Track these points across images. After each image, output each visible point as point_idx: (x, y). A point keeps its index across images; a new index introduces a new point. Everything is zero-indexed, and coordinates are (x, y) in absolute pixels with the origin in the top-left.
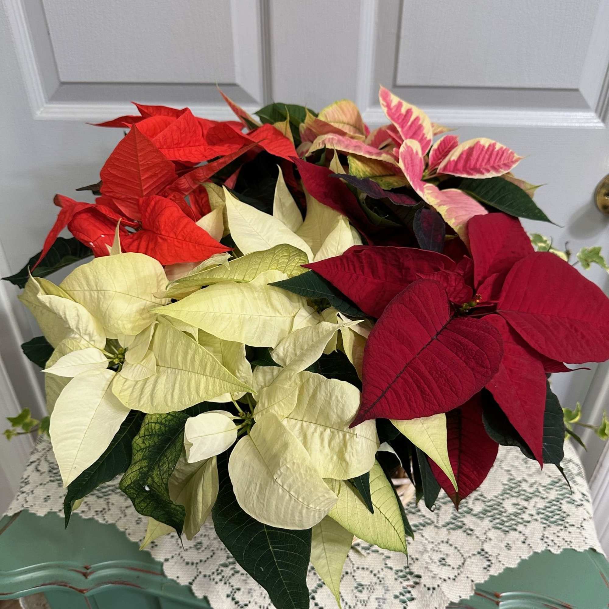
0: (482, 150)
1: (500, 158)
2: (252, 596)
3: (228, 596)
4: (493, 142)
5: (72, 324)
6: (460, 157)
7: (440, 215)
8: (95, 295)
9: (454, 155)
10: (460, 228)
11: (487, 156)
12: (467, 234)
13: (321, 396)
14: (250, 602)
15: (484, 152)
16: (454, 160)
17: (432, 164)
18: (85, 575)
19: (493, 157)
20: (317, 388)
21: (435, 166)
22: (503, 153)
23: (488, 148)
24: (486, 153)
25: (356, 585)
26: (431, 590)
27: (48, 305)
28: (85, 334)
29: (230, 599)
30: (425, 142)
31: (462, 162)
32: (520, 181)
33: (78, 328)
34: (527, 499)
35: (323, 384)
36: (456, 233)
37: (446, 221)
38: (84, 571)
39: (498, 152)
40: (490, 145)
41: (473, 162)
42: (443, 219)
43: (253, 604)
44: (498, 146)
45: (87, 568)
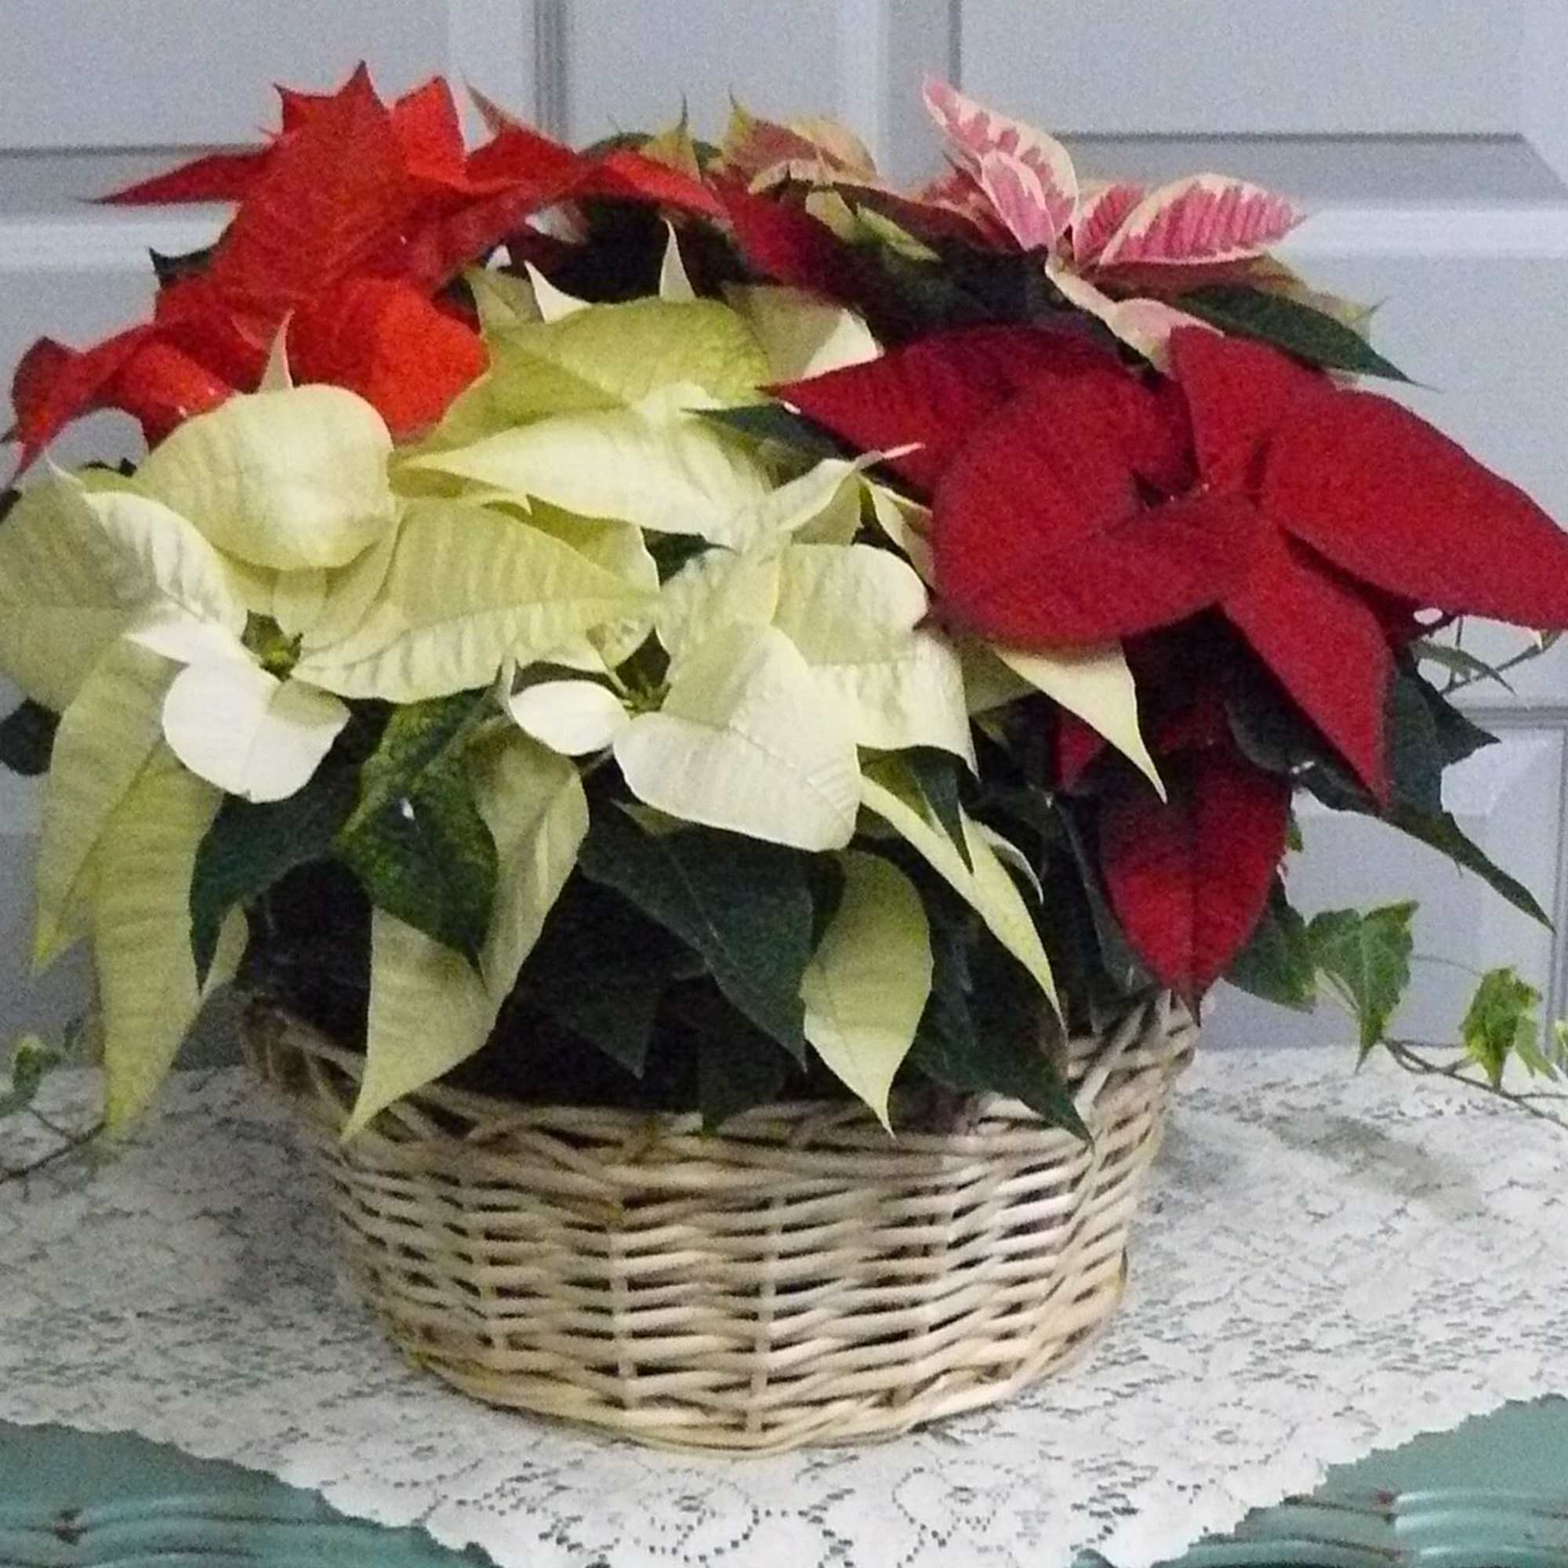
0: (1209, 205)
1: (1258, 222)
2: (622, 1527)
3: (544, 1536)
4: (1234, 182)
5: (163, 569)
6: (1154, 226)
7: (1103, 323)
8: (230, 484)
9: (1137, 225)
10: (1154, 351)
11: (1223, 219)
12: (1174, 364)
13: (835, 587)
14: (617, 1541)
15: (1213, 211)
16: (1138, 238)
17: (1081, 250)
18: (68, 1536)
19: (1239, 220)
20: (823, 575)
21: (1090, 257)
22: (1263, 206)
23: (1224, 198)
24: (1220, 210)
25: (950, 1490)
26: (1190, 1492)
27: (104, 520)
28: (195, 597)
29: (552, 1541)
30: (1058, 202)
31: (1161, 237)
32: (1326, 298)
33: (177, 583)
34: (1492, 1312)
35: (838, 564)
36: (1146, 360)
37: (1117, 334)
38: (62, 1524)
39: (1250, 206)
40: (1227, 191)
41: (1188, 237)
42: (1110, 331)
43: (627, 1543)
44: (1248, 191)
45: (68, 1515)
